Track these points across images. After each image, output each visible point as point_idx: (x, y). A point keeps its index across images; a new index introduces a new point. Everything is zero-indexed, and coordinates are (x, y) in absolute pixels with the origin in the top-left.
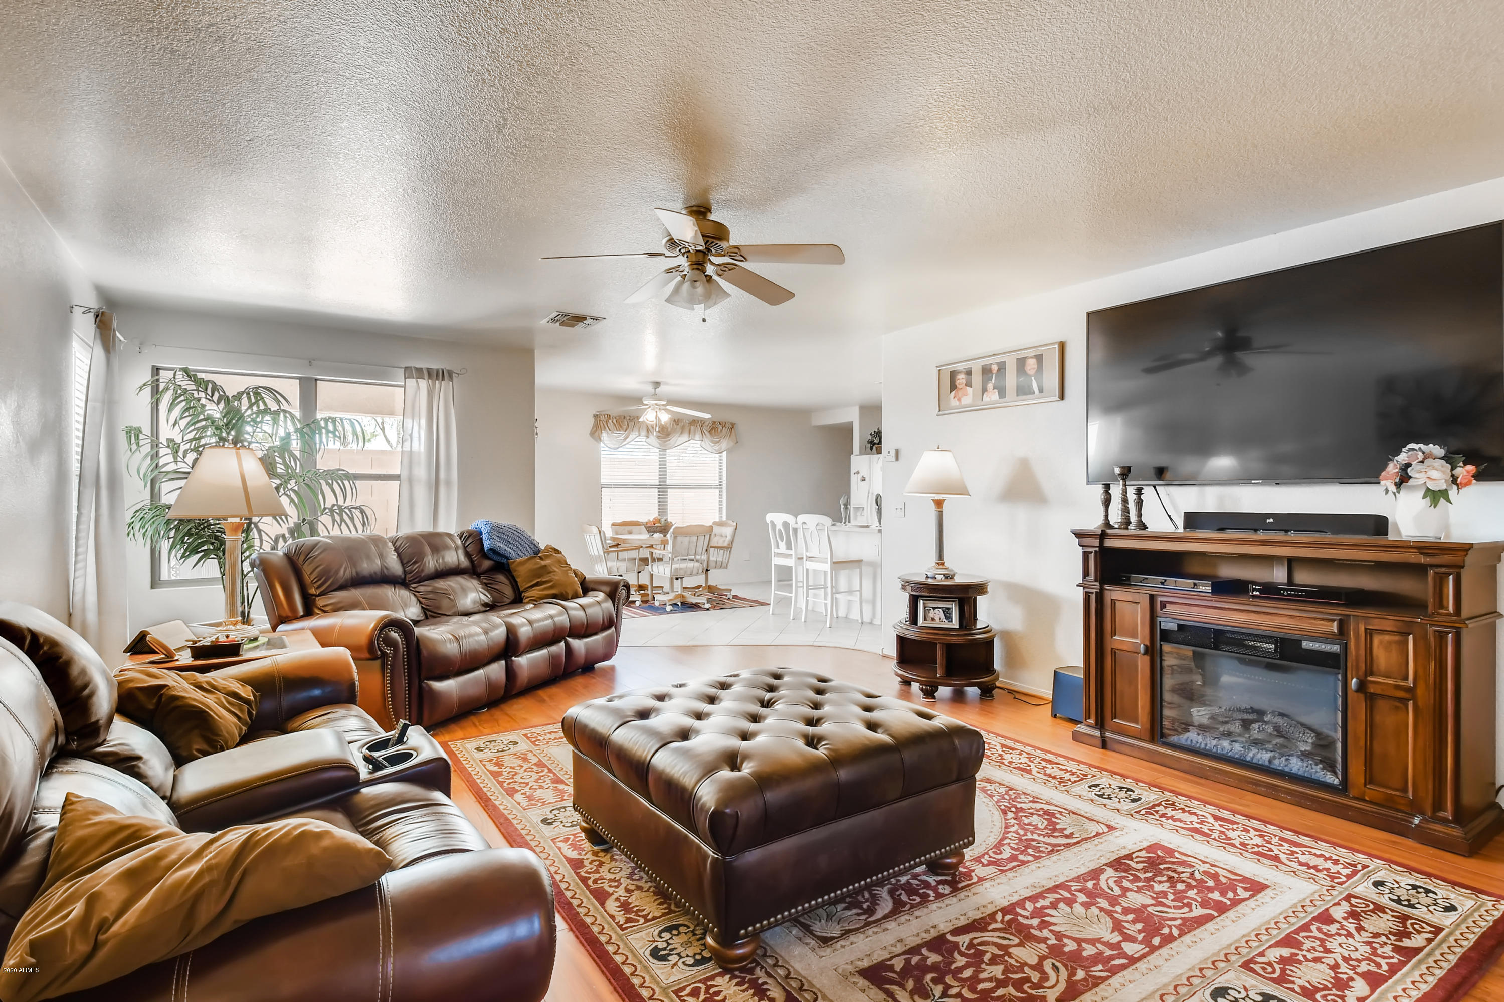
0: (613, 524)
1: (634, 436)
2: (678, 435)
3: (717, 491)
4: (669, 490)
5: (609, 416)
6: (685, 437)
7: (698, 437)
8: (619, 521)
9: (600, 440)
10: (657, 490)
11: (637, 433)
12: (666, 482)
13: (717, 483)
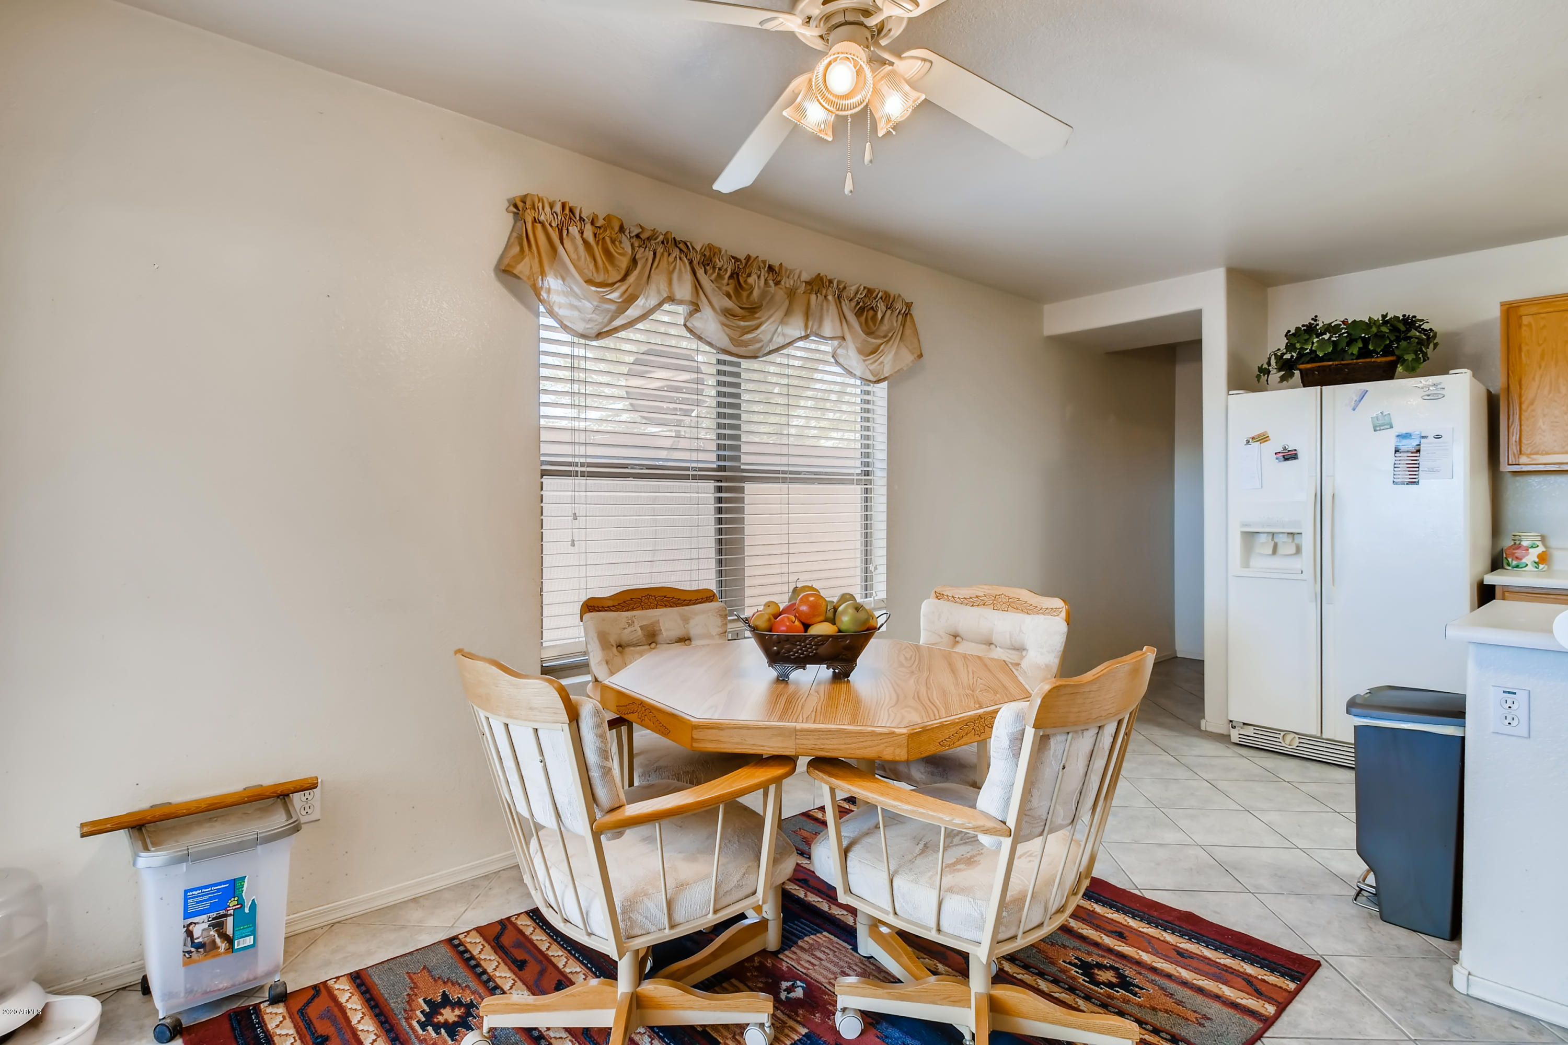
0: (591, 606)
1: (653, 302)
2: (780, 314)
3: (859, 488)
4: (748, 487)
5: (570, 212)
6: (794, 329)
7: (829, 328)
8: (605, 589)
9: (537, 292)
10: (712, 485)
11: (663, 286)
12: (738, 458)
13: (855, 466)
